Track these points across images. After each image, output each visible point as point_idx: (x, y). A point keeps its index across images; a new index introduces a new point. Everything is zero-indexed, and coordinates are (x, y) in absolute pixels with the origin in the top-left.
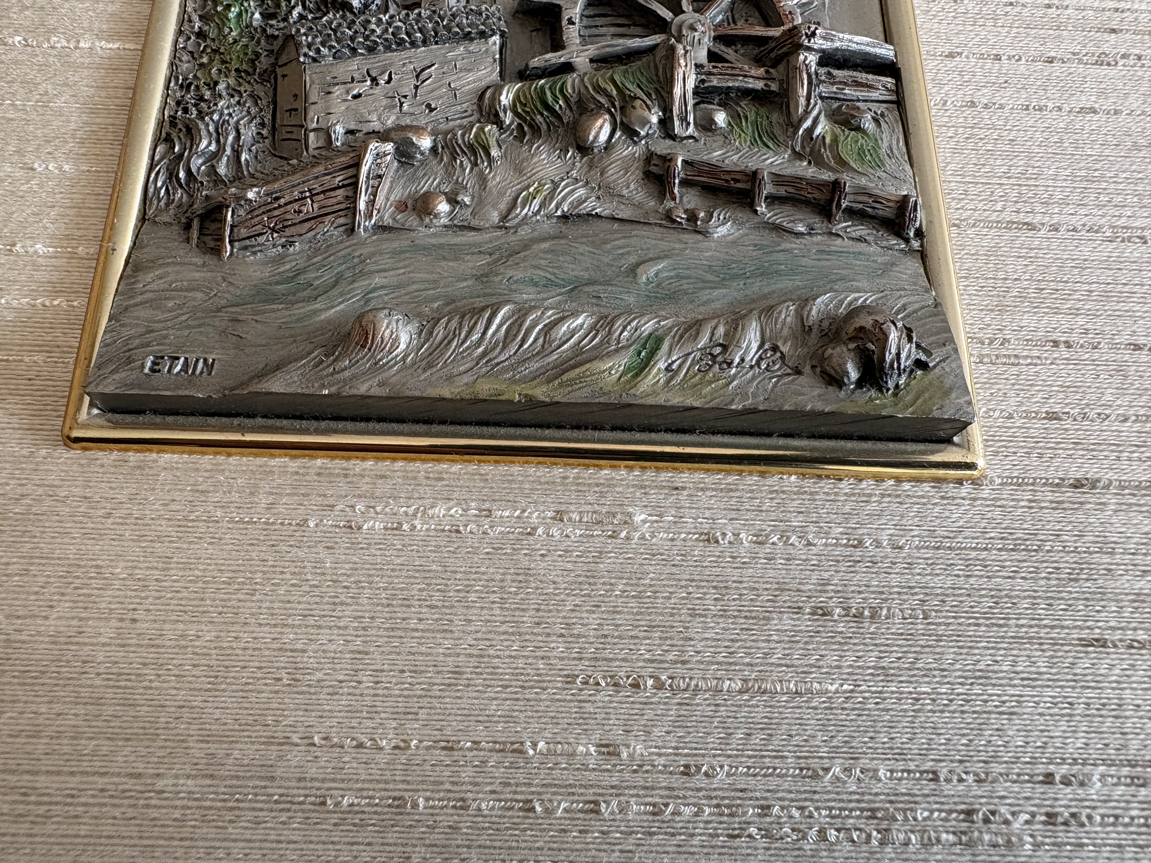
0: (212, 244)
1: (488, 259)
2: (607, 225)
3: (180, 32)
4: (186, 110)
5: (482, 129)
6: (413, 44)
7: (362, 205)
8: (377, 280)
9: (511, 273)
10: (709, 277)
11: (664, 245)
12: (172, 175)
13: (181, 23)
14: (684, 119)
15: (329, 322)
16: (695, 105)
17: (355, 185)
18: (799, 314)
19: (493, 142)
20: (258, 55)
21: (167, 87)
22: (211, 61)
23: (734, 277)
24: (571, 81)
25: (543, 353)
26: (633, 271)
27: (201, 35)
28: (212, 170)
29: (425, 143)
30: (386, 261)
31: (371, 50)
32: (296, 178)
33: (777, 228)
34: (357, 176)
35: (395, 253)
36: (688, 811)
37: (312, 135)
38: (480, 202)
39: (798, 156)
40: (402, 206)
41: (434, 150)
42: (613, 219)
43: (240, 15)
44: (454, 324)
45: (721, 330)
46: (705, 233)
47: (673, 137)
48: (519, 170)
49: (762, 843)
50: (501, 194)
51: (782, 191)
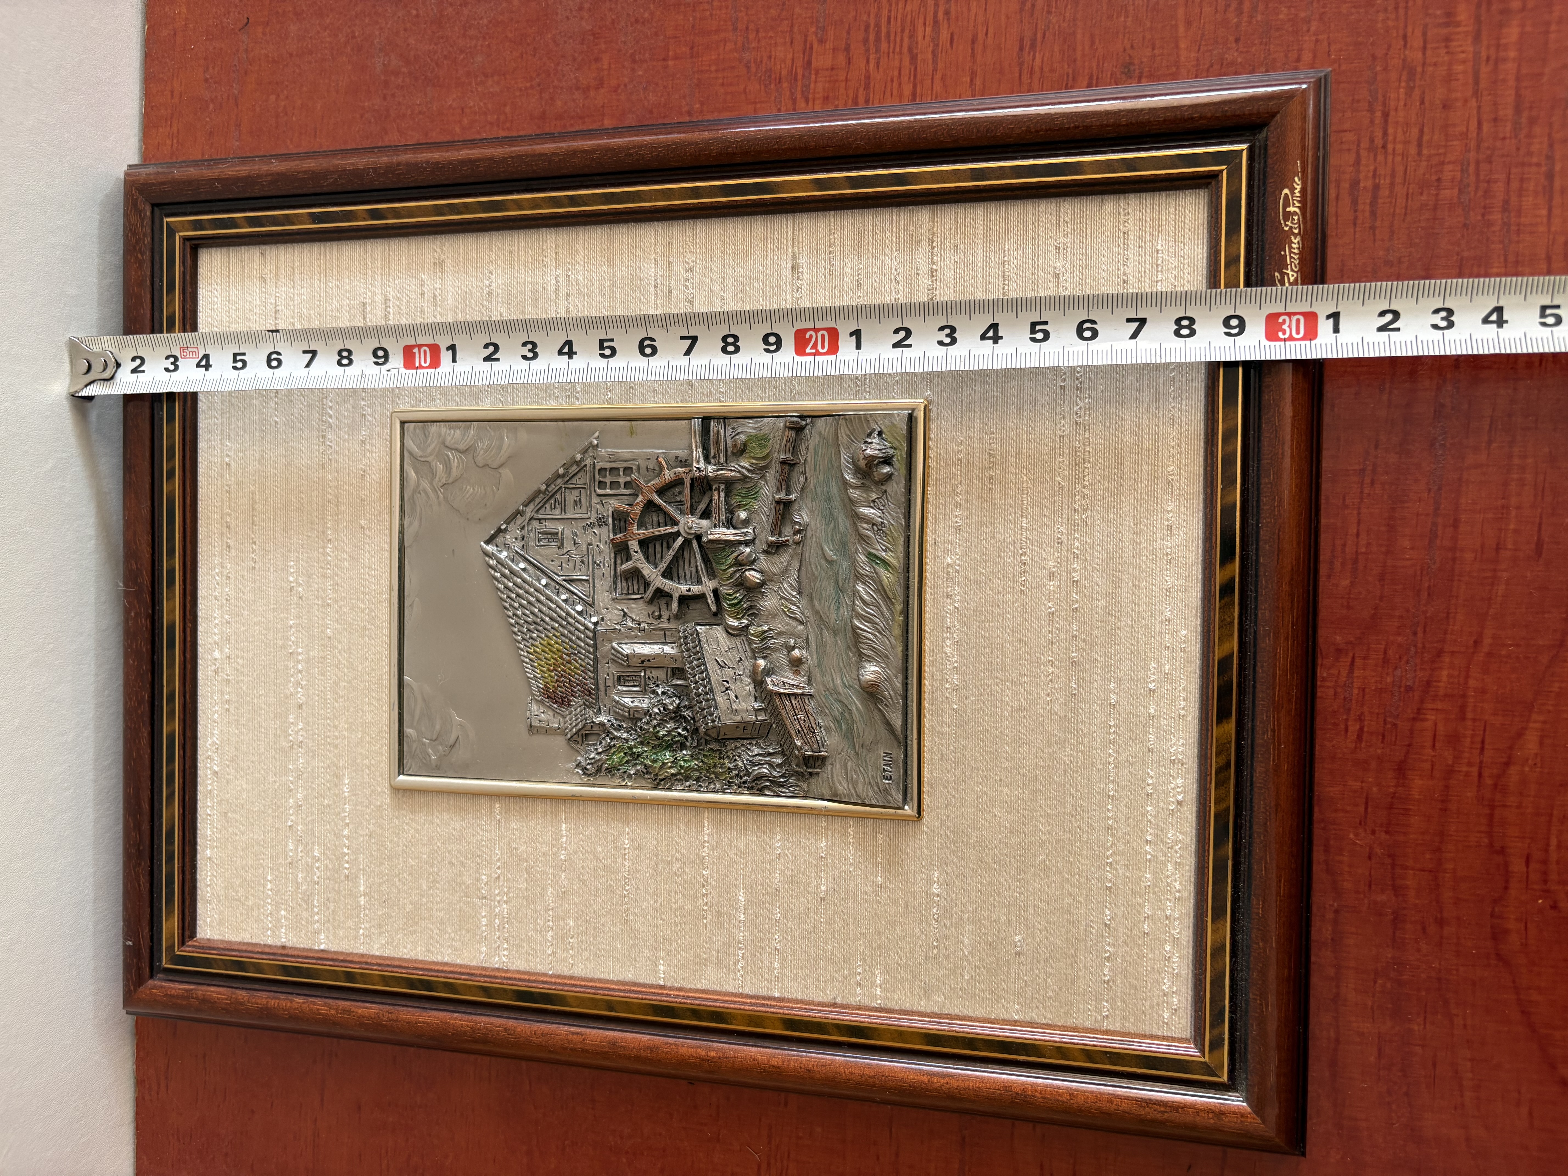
0: (820, 761)
1: (825, 631)
2: (803, 573)
3: (697, 791)
4: (744, 782)
5: (752, 635)
6: (706, 669)
7: (800, 691)
8: (838, 682)
9: (833, 620)
10: (832, 525)
11: (814, 546)
12: (781, 785)
13: (692, 791)
14: (745, 534)
15: (862, 703)
16: (734, 528)
17: (789, 695)
18: (854, 487)
19: (759, 629)
20: (711, 749)
21: (731, 793)
22: (714, 773)
23: (831, 514)
24: (724, 590)
25: (878, 606)
26: (830, 562)
27: (698, 779)
28: (779, 766)
29: (762, 663)
30: (828, 678)
31: (711, 690)
32: (788, 723)
33: (803, 489)
34: (785, 694)
35: (823, 675)
36: (1077, 544)
37: (759, 718)
38: (793, 635)
39: (763, 477)
40: (797, 673)
41: (764, 658)
42: (799, 571)
43: (685, 761)
44: (864, 646)
45: (863, 525)
46: (806, 526)
47: (754, 539)
48: (774, 616)
49: (1089, 513)
50: (788, 624)
51: (784, 487)
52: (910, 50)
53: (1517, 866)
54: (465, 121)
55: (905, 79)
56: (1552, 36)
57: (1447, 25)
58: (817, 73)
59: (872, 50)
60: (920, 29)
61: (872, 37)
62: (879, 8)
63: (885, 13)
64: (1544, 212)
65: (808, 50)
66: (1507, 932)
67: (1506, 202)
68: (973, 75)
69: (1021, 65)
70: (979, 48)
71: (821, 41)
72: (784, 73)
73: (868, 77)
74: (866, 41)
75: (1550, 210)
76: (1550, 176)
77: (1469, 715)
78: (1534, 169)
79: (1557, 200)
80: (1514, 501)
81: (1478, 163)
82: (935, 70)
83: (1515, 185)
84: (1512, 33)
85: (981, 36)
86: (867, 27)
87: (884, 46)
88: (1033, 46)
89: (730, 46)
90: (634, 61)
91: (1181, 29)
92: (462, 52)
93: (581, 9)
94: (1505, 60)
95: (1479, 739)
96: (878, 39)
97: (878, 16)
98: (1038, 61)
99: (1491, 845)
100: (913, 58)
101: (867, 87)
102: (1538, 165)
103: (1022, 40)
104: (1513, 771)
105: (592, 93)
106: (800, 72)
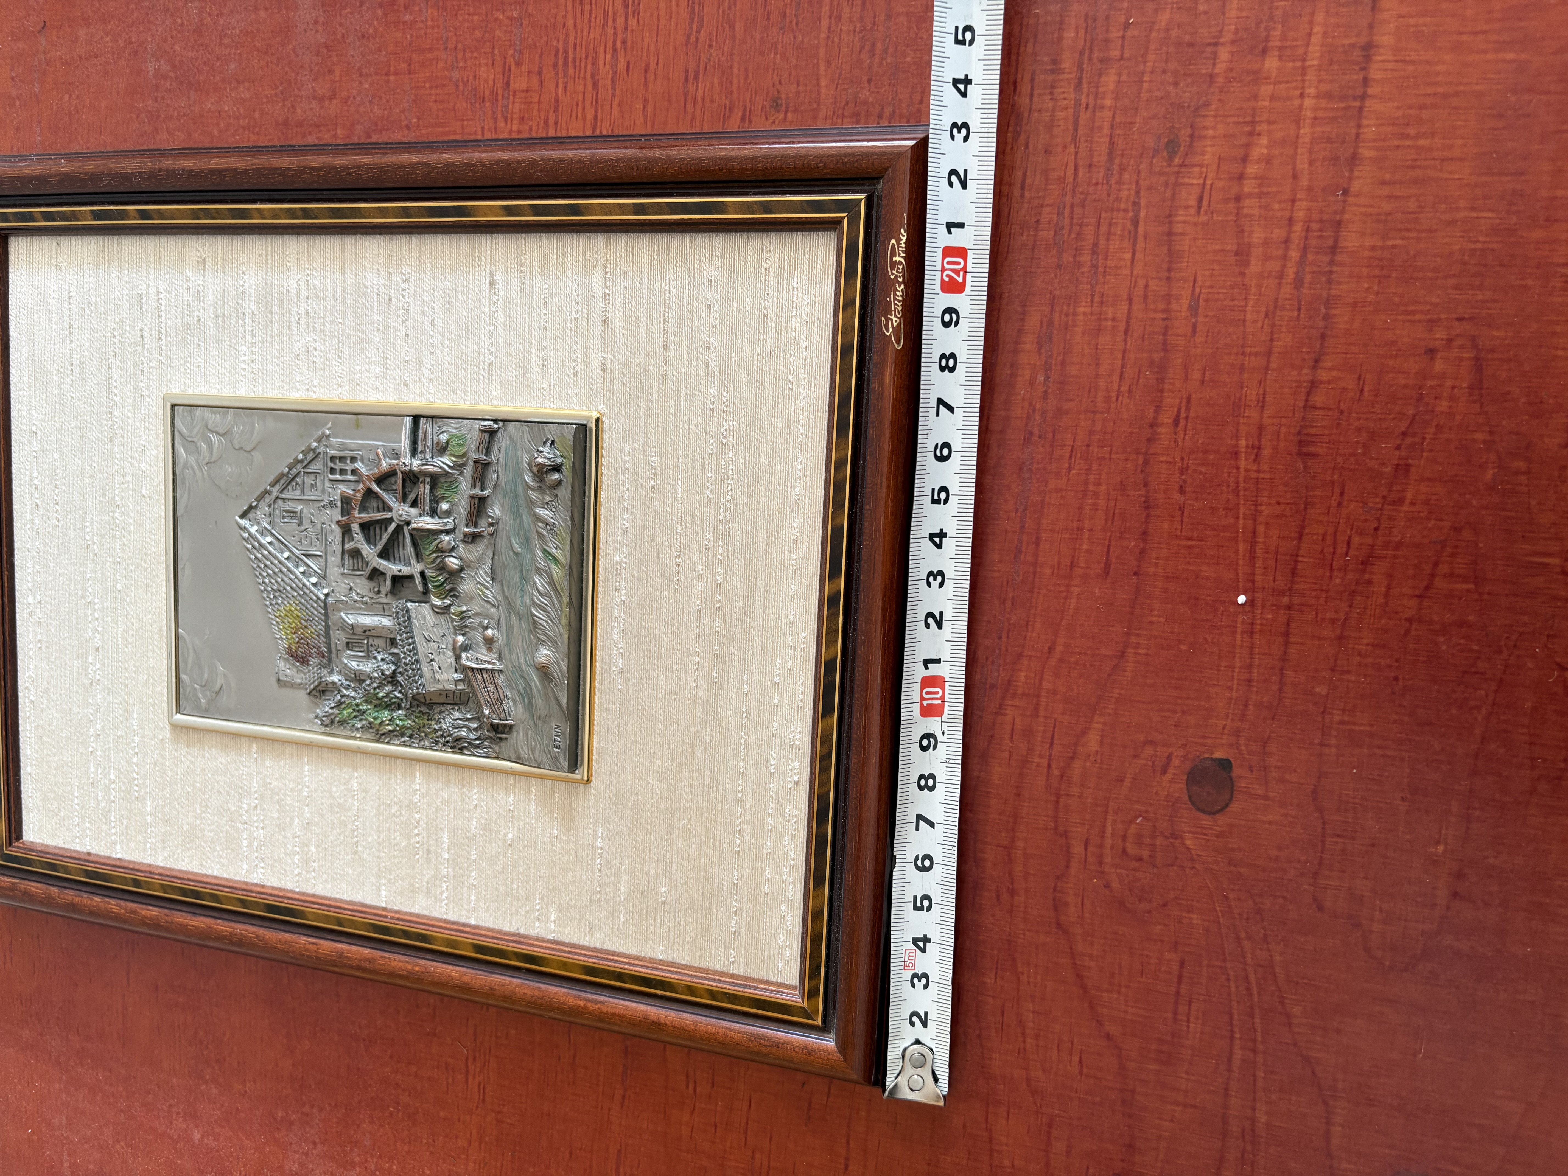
0: (508, 729)
1: (512, 614)
2: (496, 562)
3: (410, 746)
4: (448, 742)
5: (453, 614)
6: (414, 643)
7: (490, 667)
8: (522, 661)
9: (518, 606)
10: (518, 521)
11: (504, 538)
12: (478, 746)
13: (406, 746)
14: (446, 524)
15: (539, 681)
16: (438, 518)
17: (481, 670)
18: (533, 490)
19: (459, 609)
20: (420, 711)
21: (437, 751)
22: (423, 732)
23: (518, 510)
24: (429, 573)
25: (550, 596)
26: (517, 554)
27: (411, 737)
28: (476, 730)
29: (460, 639)
30: (514, 656)
31: (418, 661)
32: (479, 694)
33: (495, 486)
34: (477, 669)
35: (511, 652)
36: (721, 551)
37: (459, 687)
38: (487, 616)
39: (461, 473)
40: (490, 650)
41: (463, 635)
42: (493, 558)
43: (400, 720)
44: (539, 632)
45: (540, 524)
46: (498, 520)
47: (454, 529)
48: (471, 598)
49: (731, 524)
50: (483, 607)
51: (478, 484)
52: (593, 76)
53: (1078, 849)
54: (222, 125)
55: (588, 103)
56: (1146, 85)
57: (1052, 71)
58: (514, 95)
59: (561, 75)
60: (602, 56)
61: (561, 62)
62: (567, 35)
63: (572, 40)
64: (1128, 256)
65: (506, 71)
66: (1066, 904)
67: (1096, 245)
68: (646, 101)
69: (686, 95)
70: (650, 76)
71: (518, 64)
72: (487, 93)
73: (557, 100)
74: (555, 65)
75: (1134, 254)
76: (1136, 223)
77: (1042, 713)
78: (1121, 214)
79: (1140, 244)
80: (1087, 524)
81: (1072, 206)
82: (614, 96)
83: (1104, 229)
84: (1109, 81)
85: (652, 65)
86: (557, 52)
87: (571, 71)
88: (696, 78)
89: (441, 64)
90: (361, 75)
91: (822, 68)
92: (218, 59)
93: (316, 22)
94: (1102, 107)
95: (1049, 735)
96: (566, 64)
97: (566, 42)
98: (700, 93)
99: (1056, 828)
100: (595, 84)
101: (556, 110)
102: (1126, 211)
103: (687, 71)
104: (1077, 765)
105: (327, 103)
106: (500, 92)
